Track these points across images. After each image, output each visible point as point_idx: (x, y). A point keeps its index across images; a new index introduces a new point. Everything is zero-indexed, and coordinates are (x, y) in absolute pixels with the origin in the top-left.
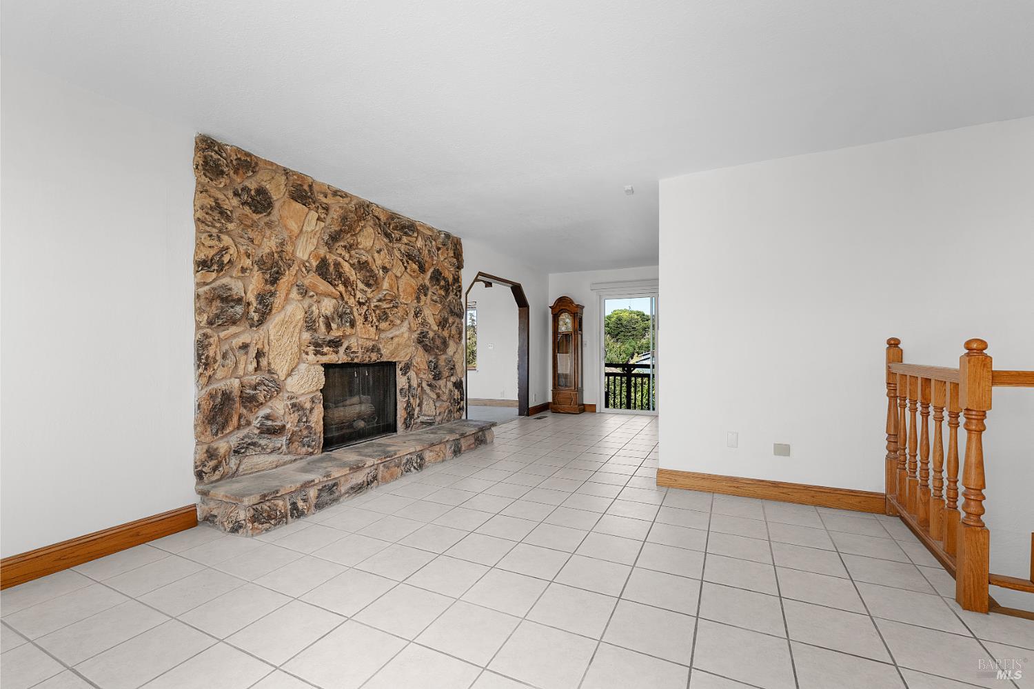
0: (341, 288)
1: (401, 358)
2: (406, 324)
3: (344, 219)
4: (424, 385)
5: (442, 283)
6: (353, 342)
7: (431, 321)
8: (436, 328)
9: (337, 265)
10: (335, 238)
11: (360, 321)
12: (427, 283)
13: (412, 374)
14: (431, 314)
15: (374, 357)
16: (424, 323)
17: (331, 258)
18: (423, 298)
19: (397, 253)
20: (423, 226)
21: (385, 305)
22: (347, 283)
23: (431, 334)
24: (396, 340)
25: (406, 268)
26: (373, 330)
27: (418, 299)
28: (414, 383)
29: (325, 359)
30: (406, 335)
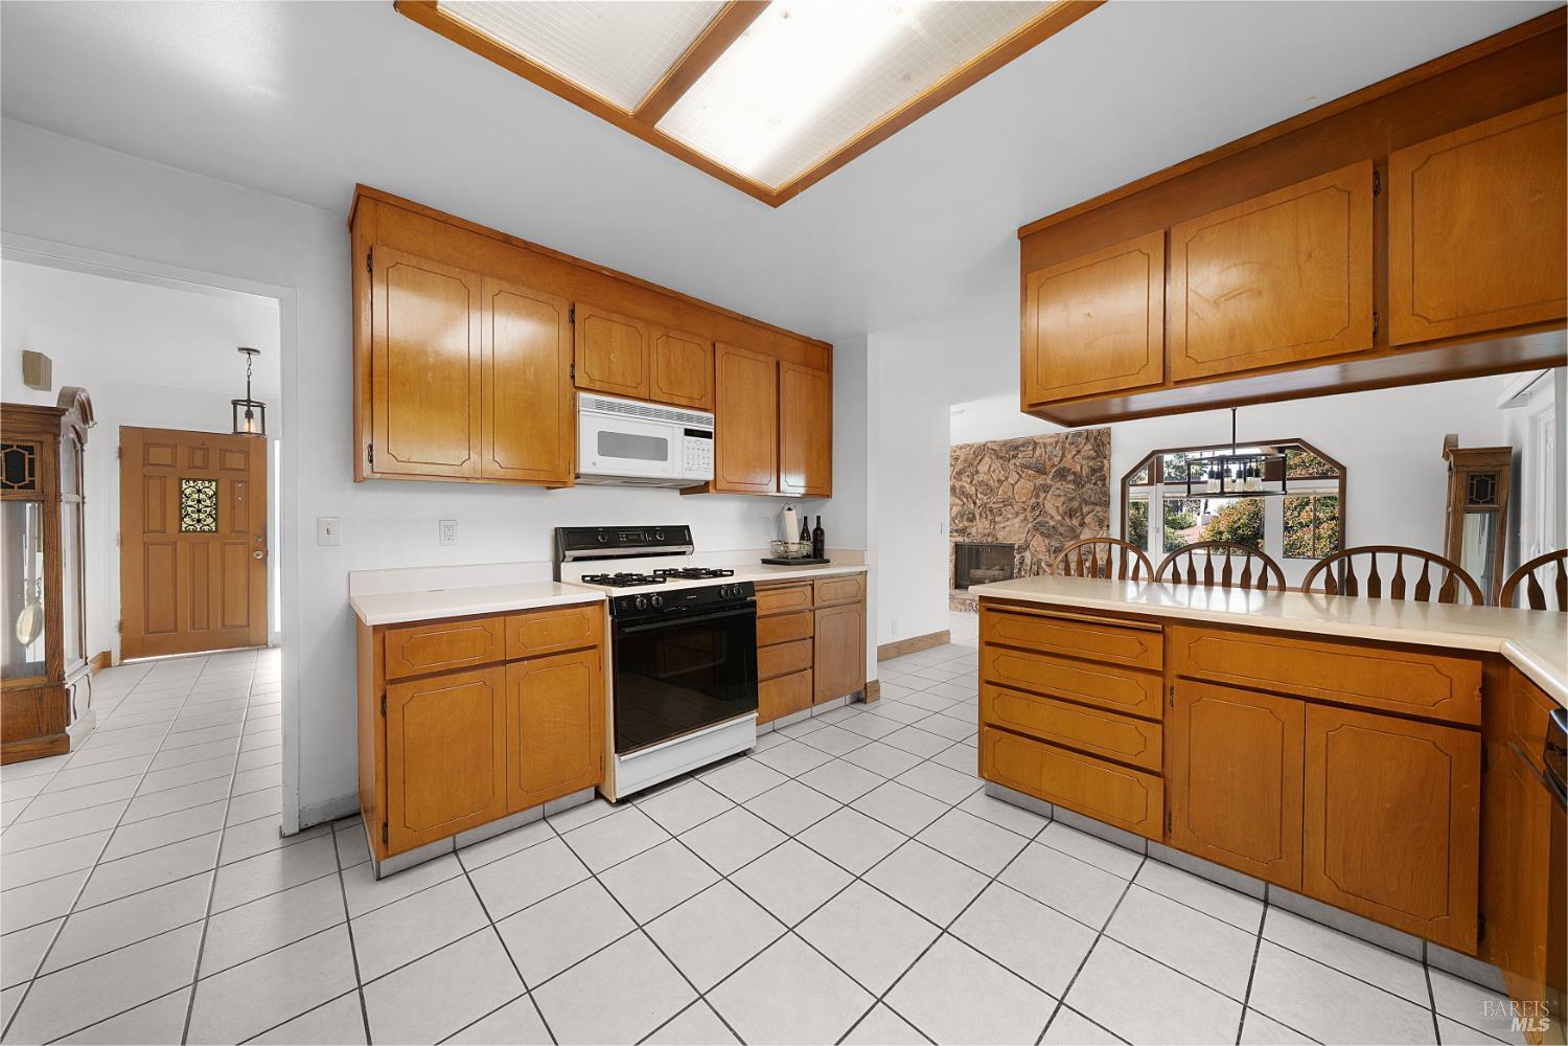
0: (965, 500)
1: (1017, 540)
2: (1021, 517)
3: (966, 460)
4: (1043, 564)
5: (1071, 477)
6: (973, 531)
7: (1053, 512)
8: (1059, 518)
9: (962, 487)
10: (960, 473)
11: (978, 516)
12: (1049, 482)
13: (1027, 554)
14: (1053, 506)
15: (990, 539)
16: (1043, 513)
17: (958, 485)
18: (1042, 495)
19: (1012, 467)
20: (1043, 437)
21: (996, 506)
22: (968, 496)
23: (1052, 523)
24: (1007, 529)
25: (1021, 476)
26: (987, 523)
27: (1037, 496)
28: (1028, 561)
29: (954, 539)
30: (1017, 525)
